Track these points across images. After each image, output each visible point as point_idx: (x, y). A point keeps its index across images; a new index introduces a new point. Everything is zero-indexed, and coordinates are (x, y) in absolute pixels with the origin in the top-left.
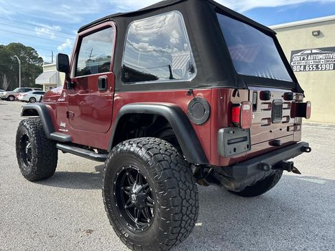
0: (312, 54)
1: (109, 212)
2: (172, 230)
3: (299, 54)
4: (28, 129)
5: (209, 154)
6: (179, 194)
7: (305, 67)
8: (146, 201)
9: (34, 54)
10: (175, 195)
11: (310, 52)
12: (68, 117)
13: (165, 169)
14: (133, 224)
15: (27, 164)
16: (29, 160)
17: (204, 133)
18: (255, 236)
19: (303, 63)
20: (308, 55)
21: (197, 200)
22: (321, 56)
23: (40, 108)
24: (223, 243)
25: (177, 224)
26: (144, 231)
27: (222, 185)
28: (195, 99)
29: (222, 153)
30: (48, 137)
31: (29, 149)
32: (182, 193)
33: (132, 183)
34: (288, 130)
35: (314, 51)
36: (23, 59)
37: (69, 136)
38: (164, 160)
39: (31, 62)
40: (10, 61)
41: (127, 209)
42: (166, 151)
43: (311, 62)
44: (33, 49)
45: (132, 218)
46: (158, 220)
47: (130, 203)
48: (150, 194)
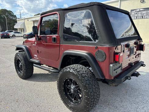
0: (140, 11)
1: (61, 95)
2: (91, 105)
3: (134, 11)
4: (20, 57)
5: (105, 75)
6: (93, 91)
7: (137, 17)
8: (78, 92)
9: (12, 14)
10: (91, 91)
11: (139, 10)
12: (38, 52)
13: (86, 81)
14: (72, 101)
15: (20, 72)
16: (21, 70)
17: (103, 65)
18: (122, 103)
19: (136, 15)
20: (138, 11)
21: (99, 92)
22: (144, 12)
23: (24, 47)
24: (109, 106)
25: (92, 103)
26: (77, 105)
27: (109, 84)
28: (98, 51)
29: (112, 74)
30: (29, 61)
31: (21, 65)
32: (94, 90)
33: (71, 84)
34: (136, 58)
35: (141, 10)
36: (7, 16)
37: (39, 61)
38: (86, 76)
39: (11, 17)
40: (1, 18)
41: (69, 94)
42: (86, 72)
43: (140, 15)
44: (11, 12)
45: (71, 98)
46: (84, 101)
47: (70, 92)
48: (79, 89)
